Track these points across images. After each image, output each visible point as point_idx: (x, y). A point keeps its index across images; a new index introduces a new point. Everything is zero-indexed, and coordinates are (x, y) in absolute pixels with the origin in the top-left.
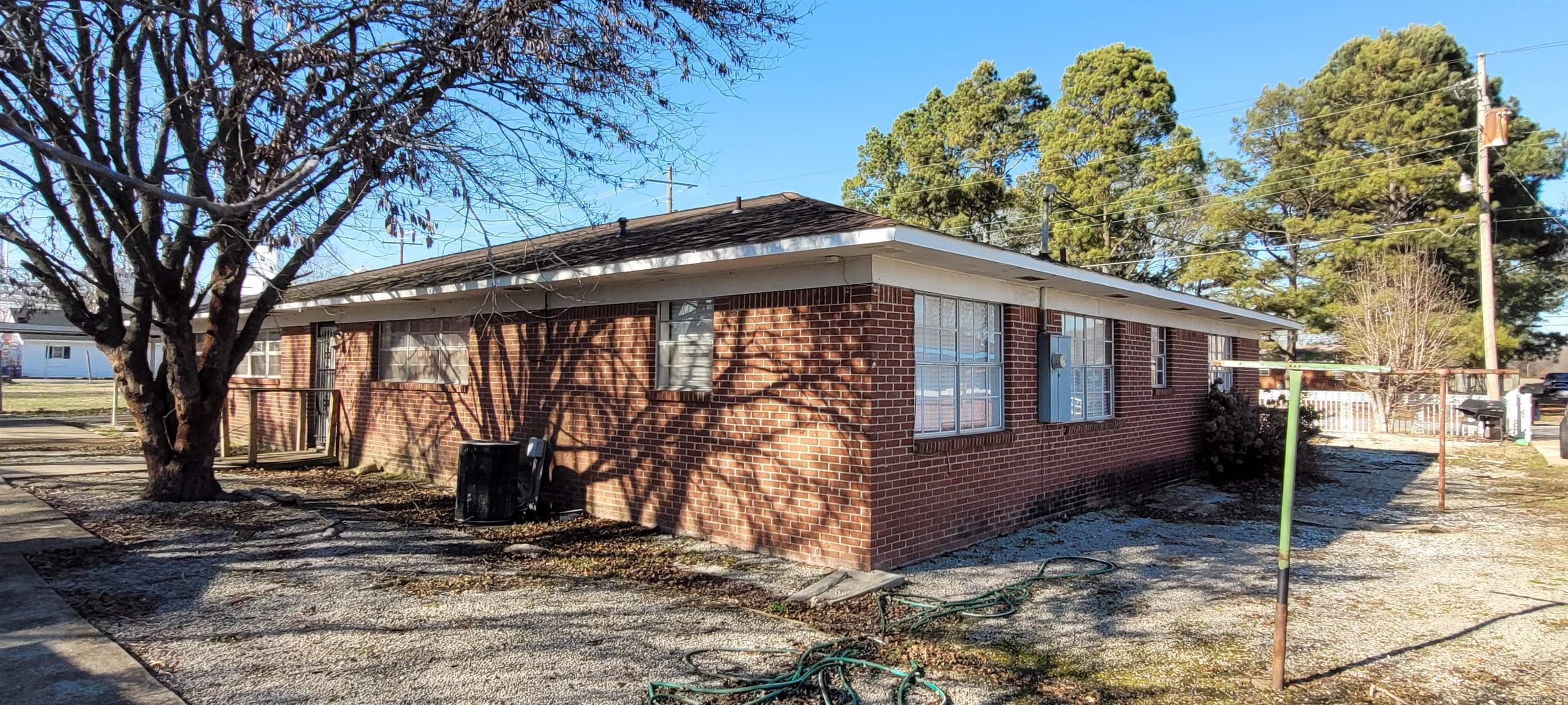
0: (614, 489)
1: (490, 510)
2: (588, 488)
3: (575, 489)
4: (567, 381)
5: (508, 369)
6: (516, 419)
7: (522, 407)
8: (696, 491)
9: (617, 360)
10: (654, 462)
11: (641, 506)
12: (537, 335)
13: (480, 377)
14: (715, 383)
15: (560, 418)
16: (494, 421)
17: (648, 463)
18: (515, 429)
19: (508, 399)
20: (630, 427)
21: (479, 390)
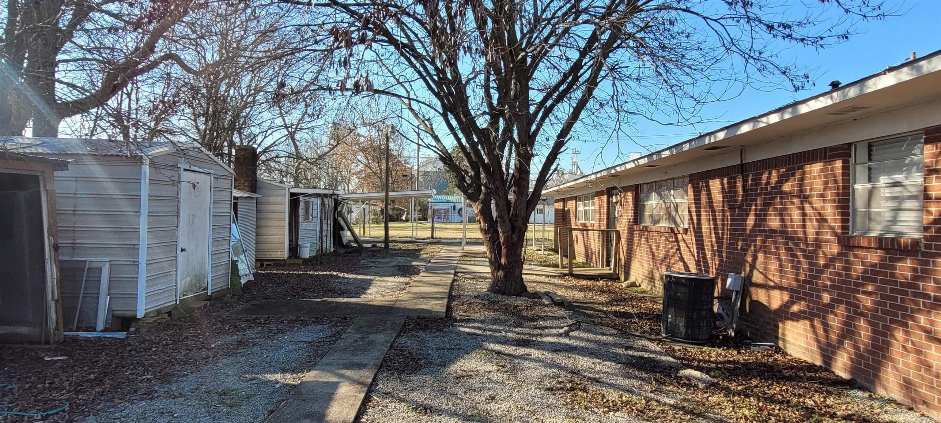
0: (805, 330)
1: (687, 331)
2: (780, 325)
3: (768, 323)
4: (760, 225)
5: (714, 215)
6: (720, 256)
7: (724, 247)
8: (901, 350)
9: (807, 206)
10: (848, 311)
11: (834, 353)
12: (735, 187)
13: (695, 222)
14: (926, 229)
15: (755, 258)
16: (705, 258)
17: (841, 310)
18: (719, 265)
19: (714, 240)
20: (822, 272)
21: (695, 232)
